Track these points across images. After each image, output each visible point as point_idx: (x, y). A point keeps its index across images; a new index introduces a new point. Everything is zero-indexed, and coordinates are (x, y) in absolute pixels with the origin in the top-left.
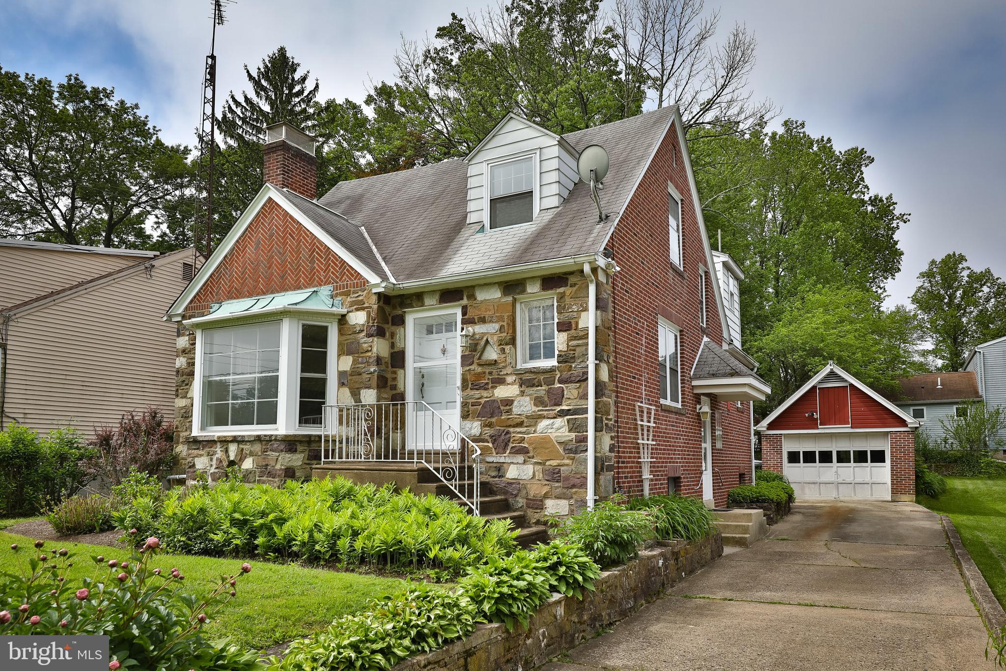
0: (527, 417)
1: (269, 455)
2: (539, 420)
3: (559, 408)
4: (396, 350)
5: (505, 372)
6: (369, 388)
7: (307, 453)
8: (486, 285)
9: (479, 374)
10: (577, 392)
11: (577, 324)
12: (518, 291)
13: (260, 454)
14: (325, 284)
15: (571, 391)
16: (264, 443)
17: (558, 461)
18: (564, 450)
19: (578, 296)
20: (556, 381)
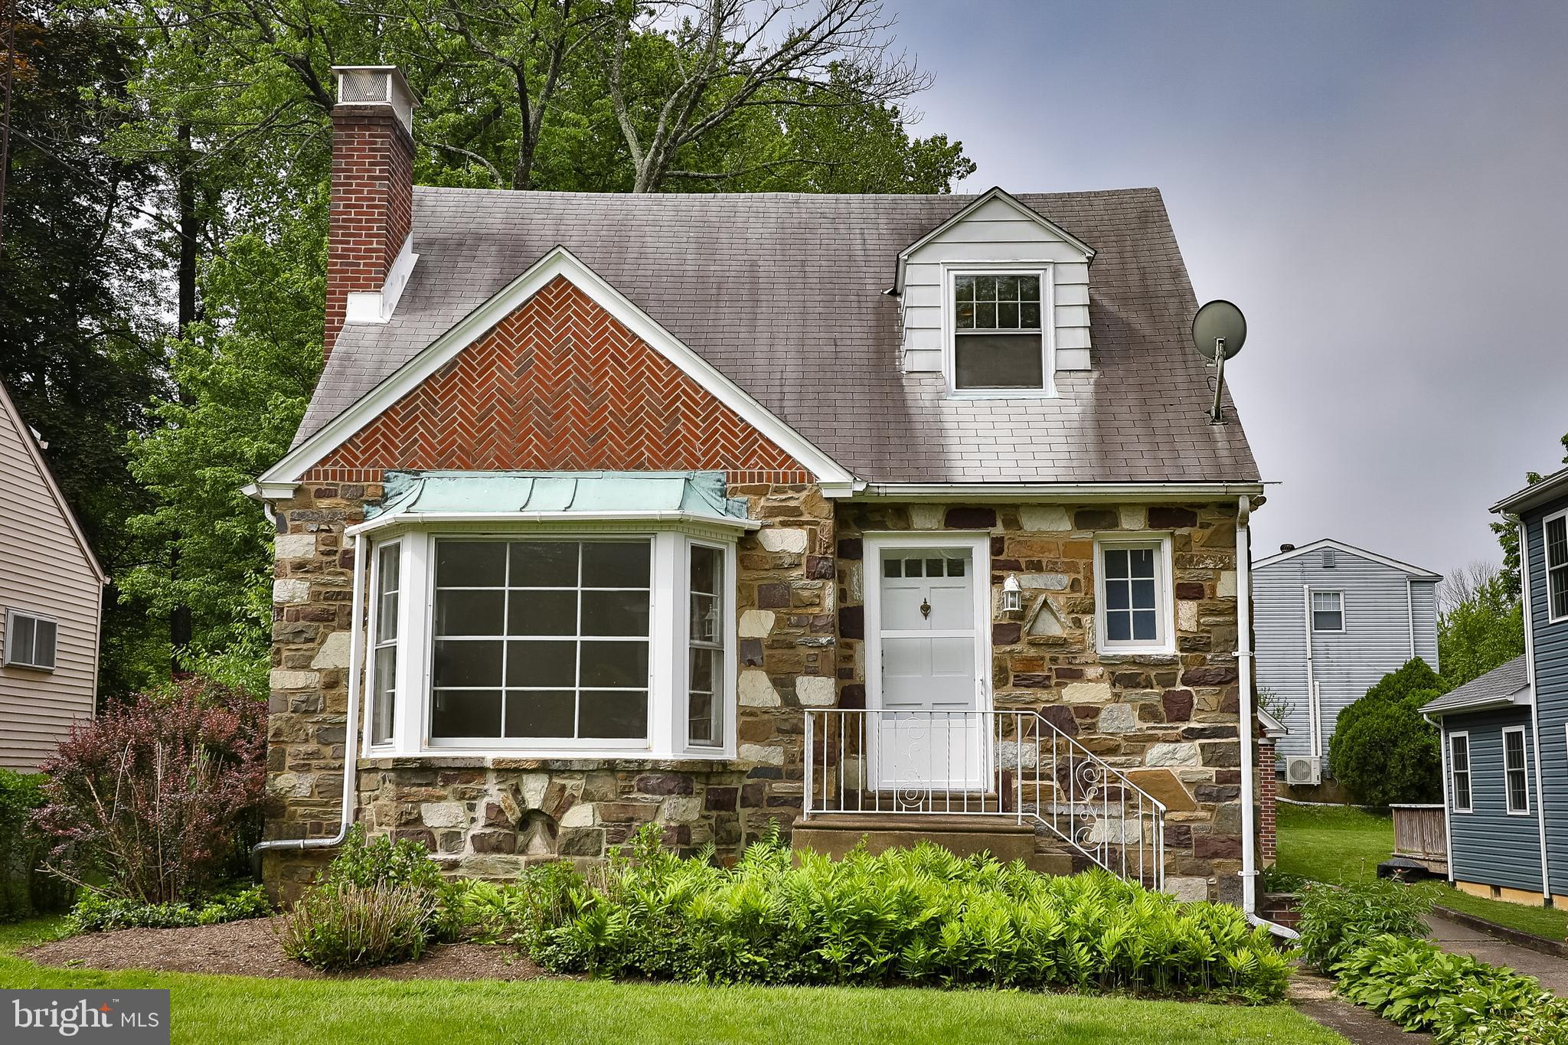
0: (1127, 738)
1: (635, 799)
2: (1148, 745)
3: (1184, 726)
4: (849, 604)
5: (1083, 660)
6: (815, 673)
7: (704, 795)
8: (1040, 505)
9: (1031, 660)
10: (1216, 702)
11: (1213, 589)
12: (1103, 523)
13: (611, 796)
14: (705, 467)
15: (1203, 697)
16: (620, 775)
17: (1186, 814)
18: (1197, 795)
19: (1215, 544)
20: (1179, 680)
